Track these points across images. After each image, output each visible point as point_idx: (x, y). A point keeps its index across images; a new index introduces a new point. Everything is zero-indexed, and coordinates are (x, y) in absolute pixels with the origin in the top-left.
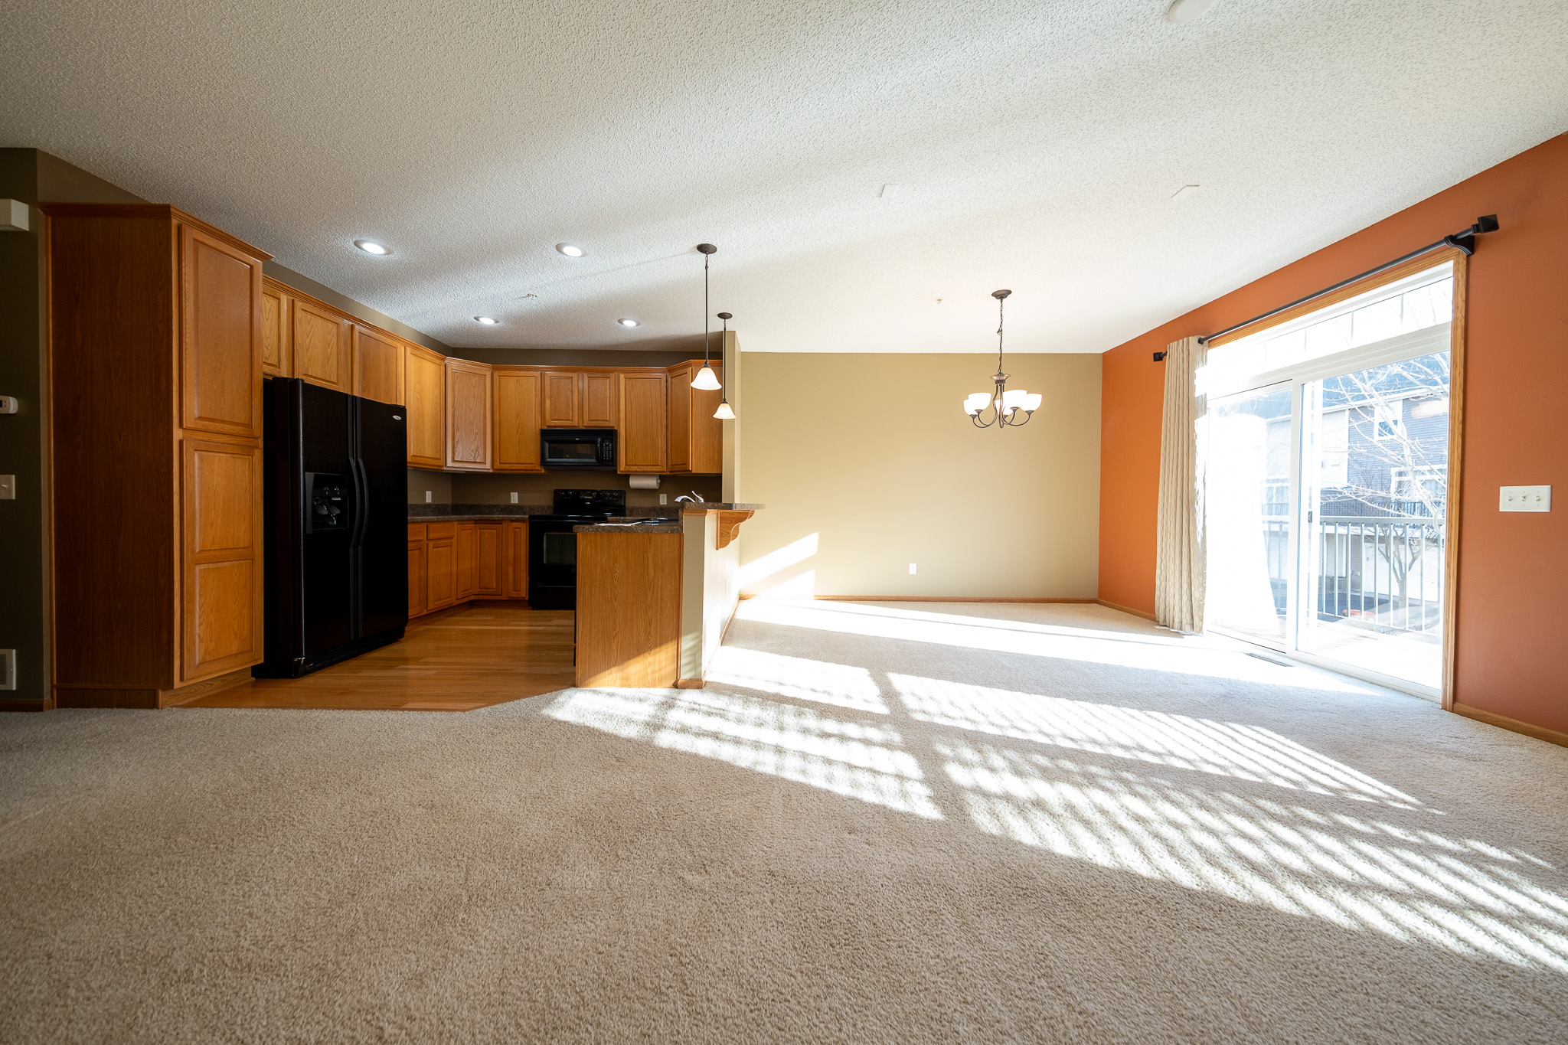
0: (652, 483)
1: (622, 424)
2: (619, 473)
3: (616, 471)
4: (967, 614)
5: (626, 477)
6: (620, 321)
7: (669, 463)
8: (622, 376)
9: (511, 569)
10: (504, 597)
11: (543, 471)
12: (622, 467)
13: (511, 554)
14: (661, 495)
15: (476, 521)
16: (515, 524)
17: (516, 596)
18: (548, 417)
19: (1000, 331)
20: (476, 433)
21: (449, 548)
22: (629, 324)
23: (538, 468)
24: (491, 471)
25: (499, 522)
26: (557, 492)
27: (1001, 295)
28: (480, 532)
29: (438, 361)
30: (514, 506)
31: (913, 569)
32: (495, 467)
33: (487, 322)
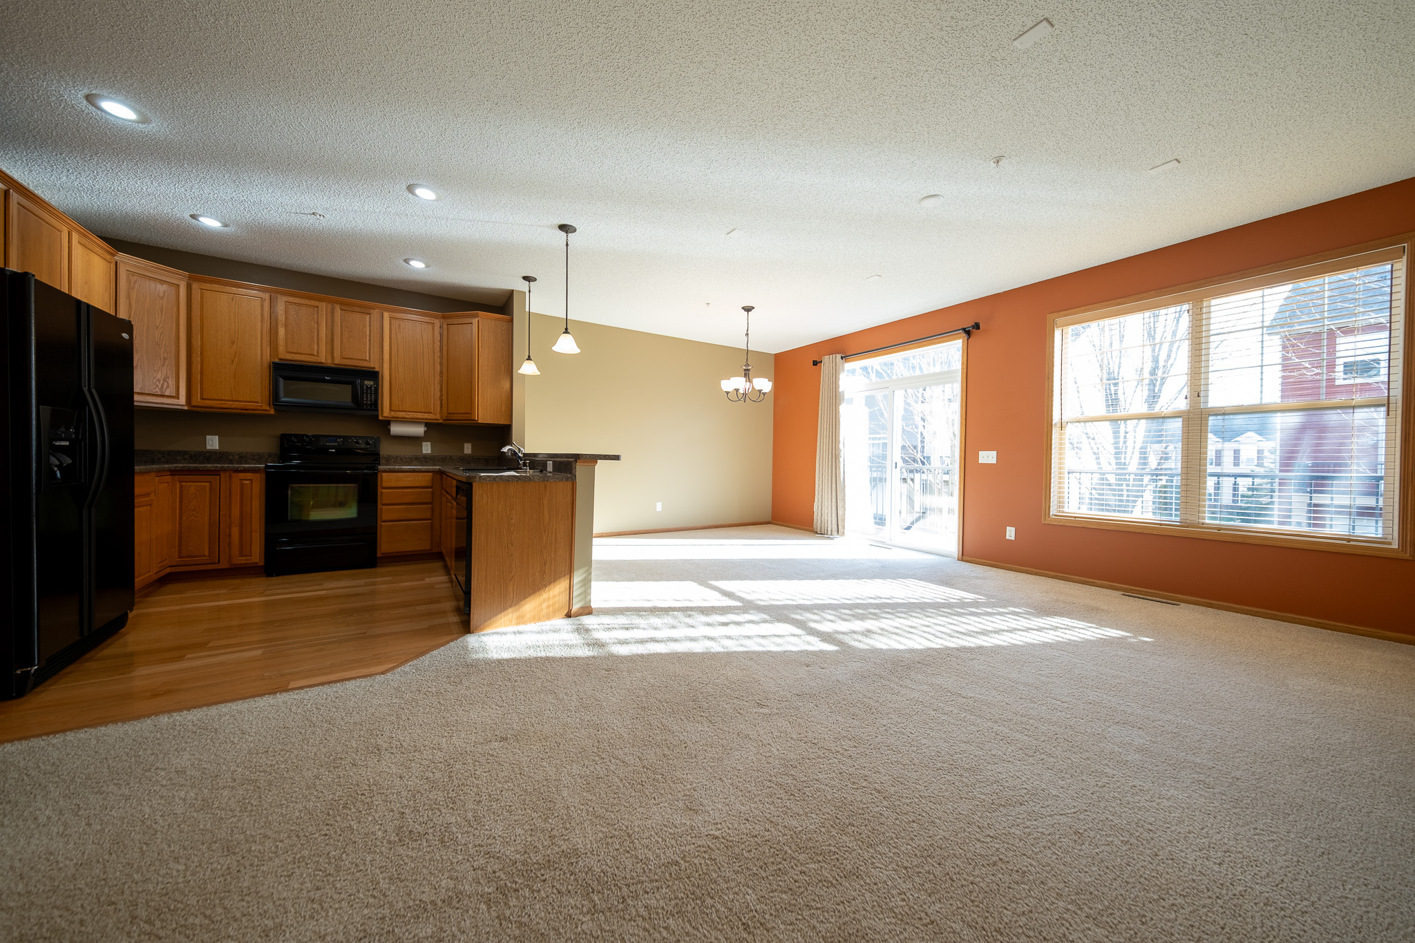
0: (419, 430)
1: (386, 366)
2: (380, 418)
3: (378, 416)
4: (694, 538)
5: (387, 423)
6: (406, 261)
7: (445, 410)
8: (386, 315)
9: (235, 531)
10: (224, 565)
11: (272, 412)
12: (385, 412)
13: (236, 512)
14: (424, 443)
15: (173, 472)
16: (242, 475)
17: (244, 562)
18: (281, 348)
19: (747, 334)
20: (165, 359)
21: (149, 508)
22: (417, 265)
23: (266, 407)
24: (186, 408)
25: (216, 472)
26: (283, 436)
27: (748, 309)
28: (181, 487)
29: (108, 257)
30: (213, 452)
31: (659, 507)
32: (194, 403)
33: (210, 223)
